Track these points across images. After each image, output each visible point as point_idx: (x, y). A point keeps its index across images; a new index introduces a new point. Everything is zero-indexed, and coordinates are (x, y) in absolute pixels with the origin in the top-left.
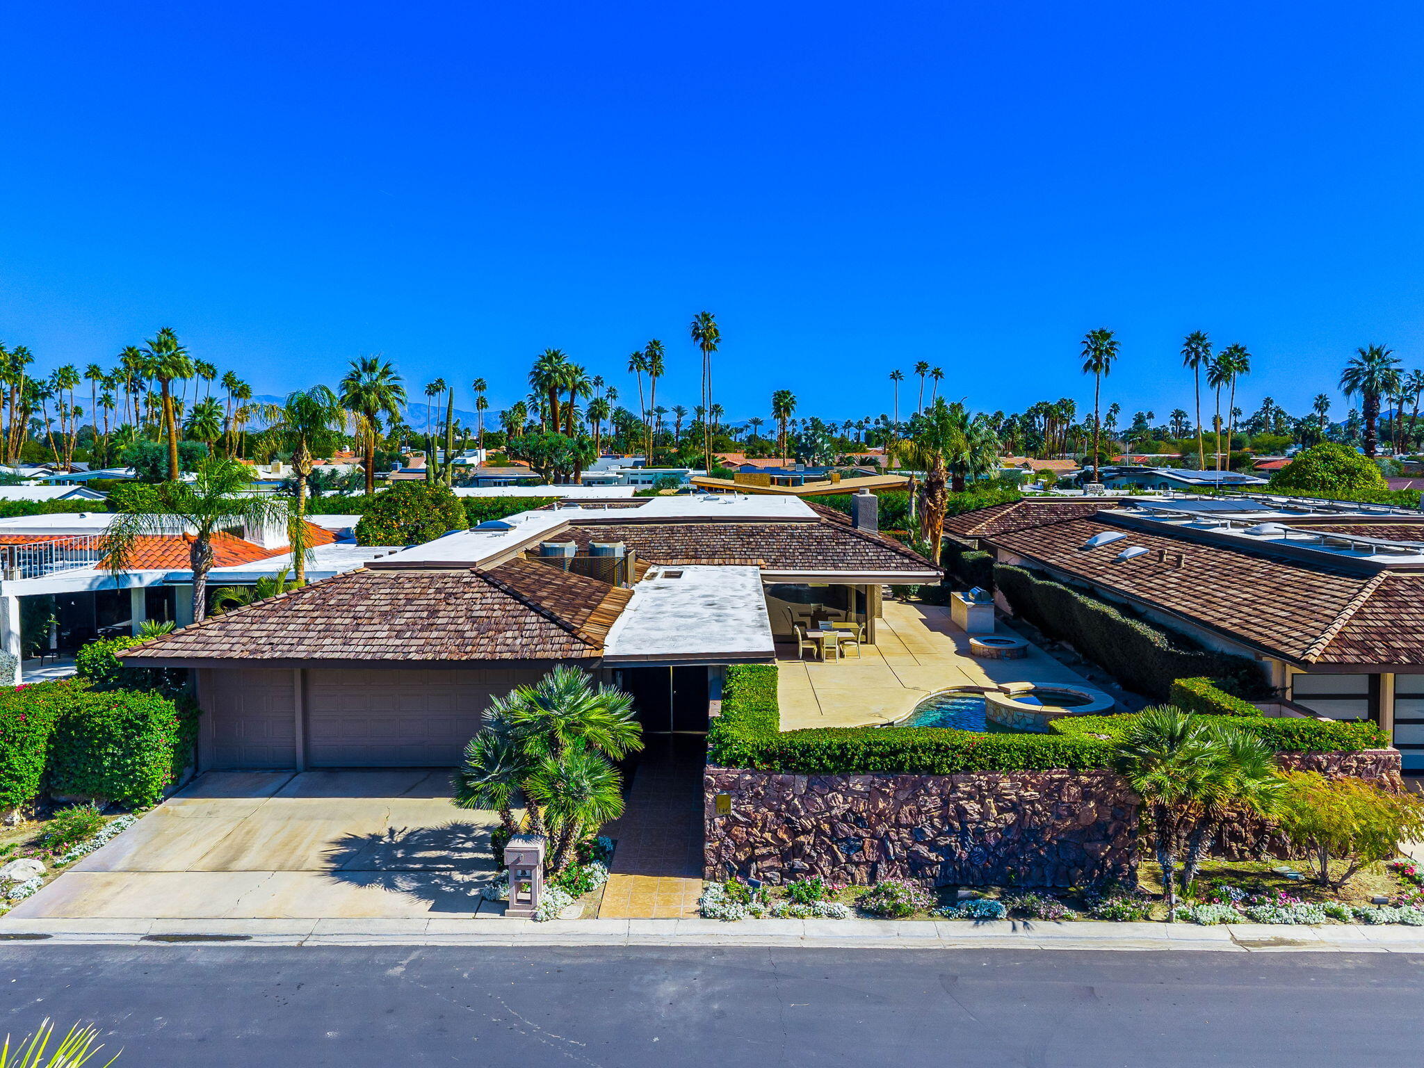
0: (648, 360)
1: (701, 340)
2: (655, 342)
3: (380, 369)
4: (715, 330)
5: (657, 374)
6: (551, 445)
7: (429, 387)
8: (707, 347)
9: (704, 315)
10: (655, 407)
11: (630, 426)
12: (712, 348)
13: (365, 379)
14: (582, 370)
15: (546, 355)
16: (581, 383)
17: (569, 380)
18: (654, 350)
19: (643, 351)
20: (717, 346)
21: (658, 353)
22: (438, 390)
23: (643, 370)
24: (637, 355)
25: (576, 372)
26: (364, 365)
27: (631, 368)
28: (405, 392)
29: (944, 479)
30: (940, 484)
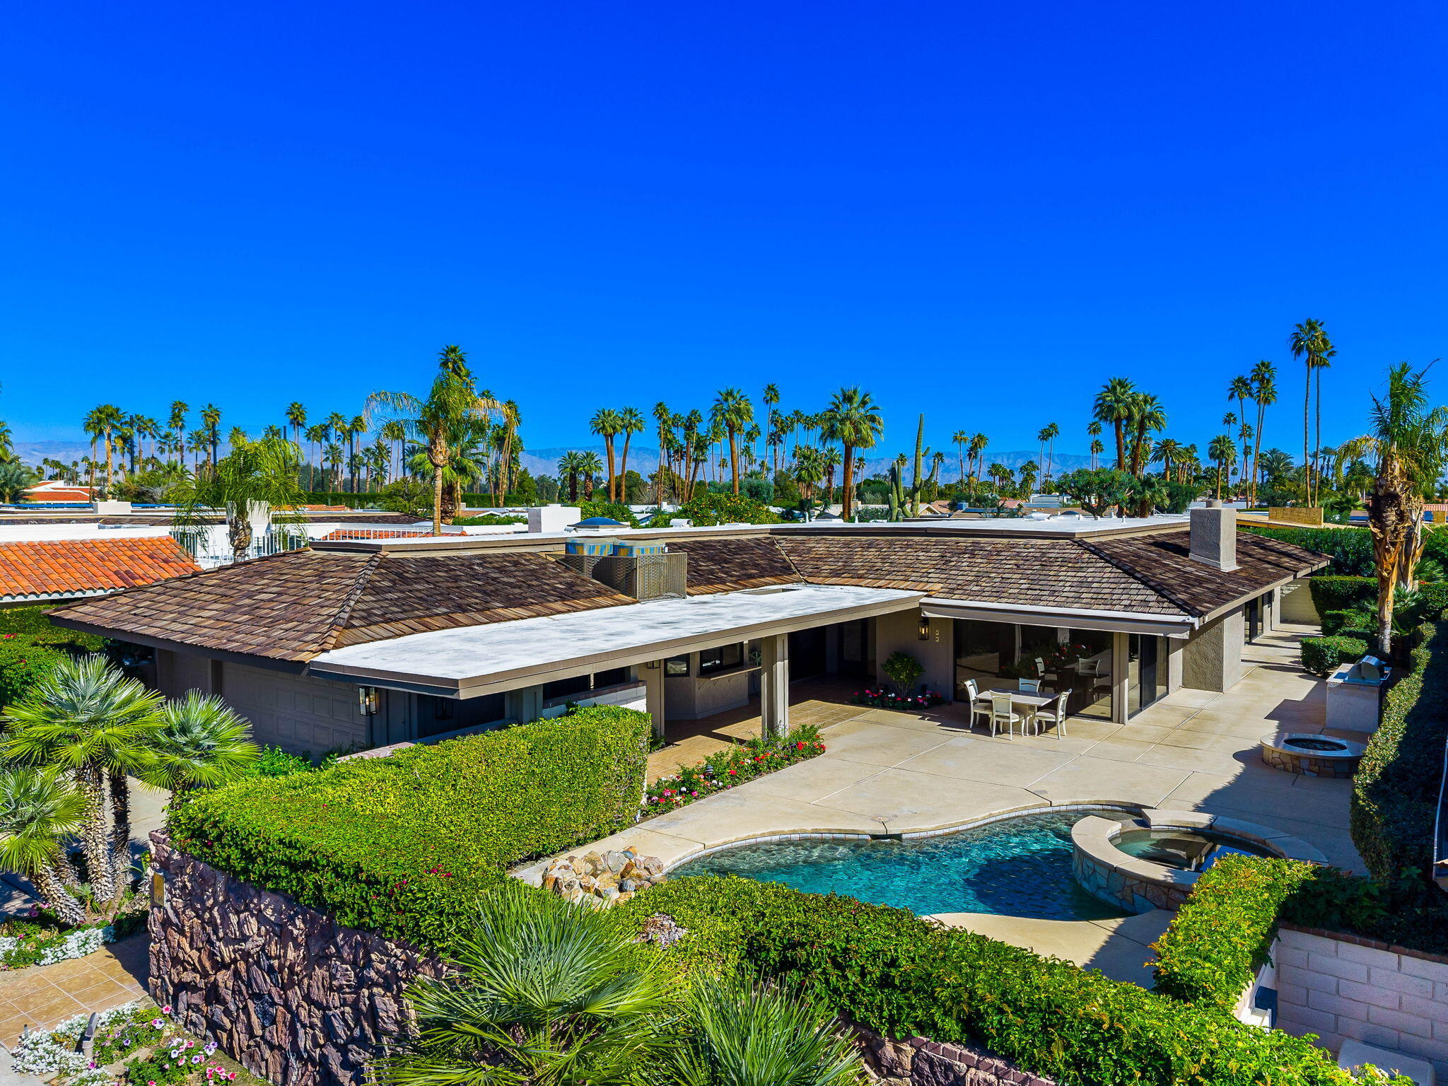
0: (1255, 385)
1: (1305, 355)
2: (1263, 364)
3: (857, 399)
4: (1324, 341)
5: (1267, 401)
6: (1102, 482)
7: (1042, 432)
8: (1316, 362)
9: (1309, 323)
10: (1321, 447)
11: (1277, 468)
12: (1323, 364)
13: (844, 409)
14: (1153, 400)
15: (1110, 385)
16: (1151, 414)
17: (1135, 410)
18: (1262, 375)
19: (1248, 375)
20: (1330, 360)
21: (1267, 376)
22: (1051, 435)
23: (1246, 397)
24: (1240, 380)
25: (1146, 402)
26: (844, 396)
27: (1231, 396)
28: (882, 421)
29: (1398, 490)
30: (1393, 498)
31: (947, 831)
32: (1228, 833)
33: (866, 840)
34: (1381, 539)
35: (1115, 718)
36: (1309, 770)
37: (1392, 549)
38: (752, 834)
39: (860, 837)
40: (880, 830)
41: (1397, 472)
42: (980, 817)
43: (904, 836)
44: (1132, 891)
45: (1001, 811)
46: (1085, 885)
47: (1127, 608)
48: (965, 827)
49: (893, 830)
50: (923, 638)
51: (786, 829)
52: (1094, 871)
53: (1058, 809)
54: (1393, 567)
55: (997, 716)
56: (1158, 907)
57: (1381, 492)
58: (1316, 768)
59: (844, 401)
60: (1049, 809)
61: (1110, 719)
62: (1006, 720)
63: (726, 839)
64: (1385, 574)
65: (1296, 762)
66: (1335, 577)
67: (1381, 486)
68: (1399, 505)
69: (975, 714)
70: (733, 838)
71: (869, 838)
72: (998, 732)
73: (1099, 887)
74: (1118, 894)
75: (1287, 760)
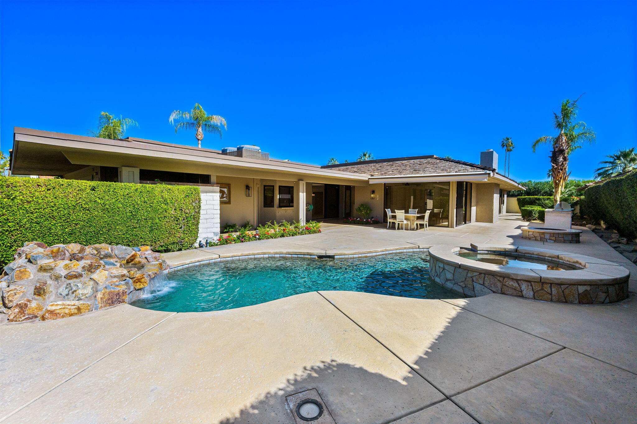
1: (505, 147)
4: (512, 143)
12: (511, 150)
29: (564, 148)
30: (562, 152)
31: (360, 255)
32: (528, 253)
33: (315, 258)
34: (556, 168)
35: (450, 226)
36: (550, 239)
37: (561, 171)
38: (251, 252)
39: (312, 256)
40: (323, 253)
41: (564, 141)
42: (379, 250)
43: (336, 257)
44: (473, 281)
45: (392, 248)
46: (437, 280)
47: (456, 172)
48: (370, 255)
49: (330, 253)
50: (373, 198)
51: (272, 251)
52: (444, 269)
53: (422, 250)
54: (561, 179)
55: (398, 221)
56: (494, 292)
57: (557, 149)
58: (554, 238)
59: (363, 156)
60: (418, 250)
61: (448, 227)
62: (402, 223)
63: (235, 254)
64: (557, 181)
65: (543, 236)
66: (526, 197)
67: (557, 147)
68: (564, 154)
69: (390, 222)
70: (240, 254)
71: (316, 257)
72: (398, 229)
73: (447, 280)
74: (462, 284)
75: (538, 235)
